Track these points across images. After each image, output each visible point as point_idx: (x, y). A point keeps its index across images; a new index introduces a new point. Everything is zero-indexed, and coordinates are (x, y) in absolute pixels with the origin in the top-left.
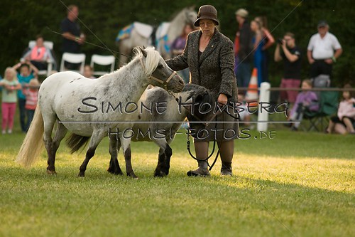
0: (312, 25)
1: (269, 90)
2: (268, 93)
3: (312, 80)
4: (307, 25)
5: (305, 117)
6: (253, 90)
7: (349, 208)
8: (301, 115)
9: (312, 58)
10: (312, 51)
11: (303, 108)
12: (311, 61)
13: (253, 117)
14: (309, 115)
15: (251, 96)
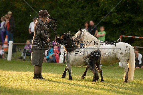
0: (30, 18)
1: (12, 44)
2: (12, 45)
3: (30, 40)
4: (28, 18)
5: (27, 55)
6: (6, 44)
7: (43, 92)
8: (25, 54)
9: (31, 32)
10: (30, 29)
11: (26, 51)
12: (30, 33)
13: (6, 55)
14: (28, 54)
15: (5, 46)
